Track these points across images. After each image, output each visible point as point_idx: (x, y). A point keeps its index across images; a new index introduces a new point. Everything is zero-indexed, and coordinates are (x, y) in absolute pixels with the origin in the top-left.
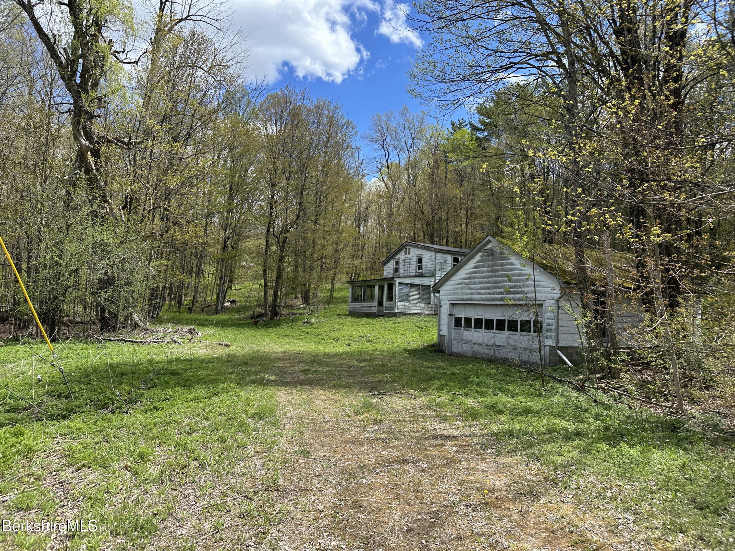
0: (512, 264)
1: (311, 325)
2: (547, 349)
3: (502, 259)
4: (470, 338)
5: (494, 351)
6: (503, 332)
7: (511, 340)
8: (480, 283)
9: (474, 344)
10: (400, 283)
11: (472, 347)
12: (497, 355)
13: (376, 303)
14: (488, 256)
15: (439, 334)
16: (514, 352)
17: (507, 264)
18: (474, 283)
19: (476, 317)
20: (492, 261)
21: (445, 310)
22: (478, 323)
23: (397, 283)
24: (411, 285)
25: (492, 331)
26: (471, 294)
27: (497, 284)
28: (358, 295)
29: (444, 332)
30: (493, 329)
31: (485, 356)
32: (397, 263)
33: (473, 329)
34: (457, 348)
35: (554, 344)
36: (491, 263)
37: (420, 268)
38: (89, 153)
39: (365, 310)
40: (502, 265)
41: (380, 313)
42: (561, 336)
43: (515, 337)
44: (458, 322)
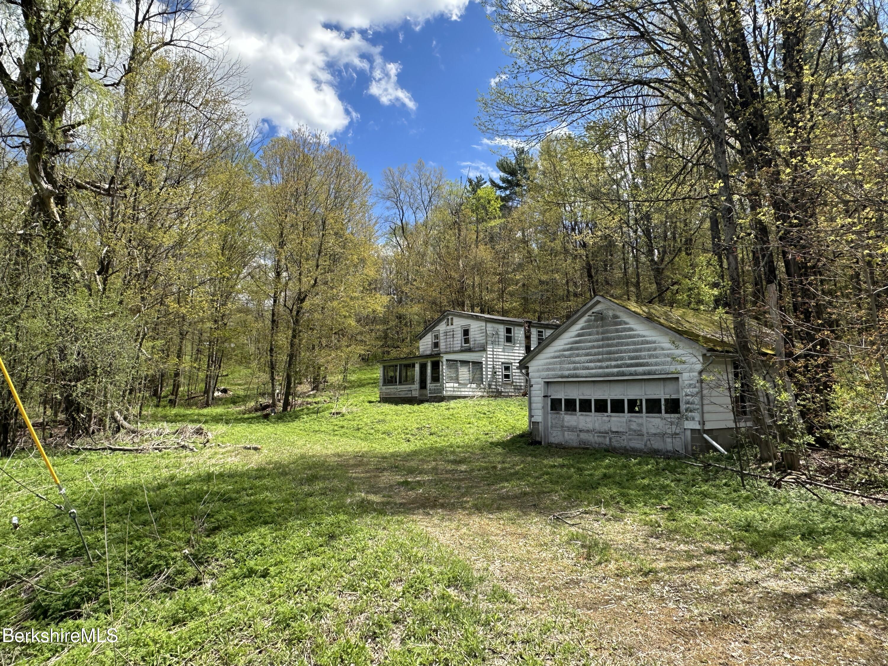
0: (631, 329)
1: (343, 416)
2: (689, 433)
3: (616, 324)
4: (574, 424)
5: (610, 439)
6: (621, 414)
7: (634, 424)
8: (587, 355)
9: (580, 431)
10: (447, 360)
11: (578, 435)
12: (615, 444)
13: (417, 386)
14: (596, 320)
15: (530, 421)
16: (638, 439)
17: (625, 330)
18: (578, 355)
19: (582, 397)
20: (602, 326)
21: (538, 390)
22: (585, 406)
23: (444, 360)
24: (460, 361)
25: (606, 414)
26: (575, 369)
27: (612, 356)
28: (391, 377)
29: (538, 418)
30: (607, 412)
31: (597, 446)
32: (437, 337)
33: (578, 413)
34: (556, 437)
35: (698, 427)
36: (600, 330)
37: (467, 341)
38: (52, 200)
39: (403, 395)
40: (617, 331)
41: (422, 398)
42: (707, 416)
43: (640, 421)
44: (555, 405)
